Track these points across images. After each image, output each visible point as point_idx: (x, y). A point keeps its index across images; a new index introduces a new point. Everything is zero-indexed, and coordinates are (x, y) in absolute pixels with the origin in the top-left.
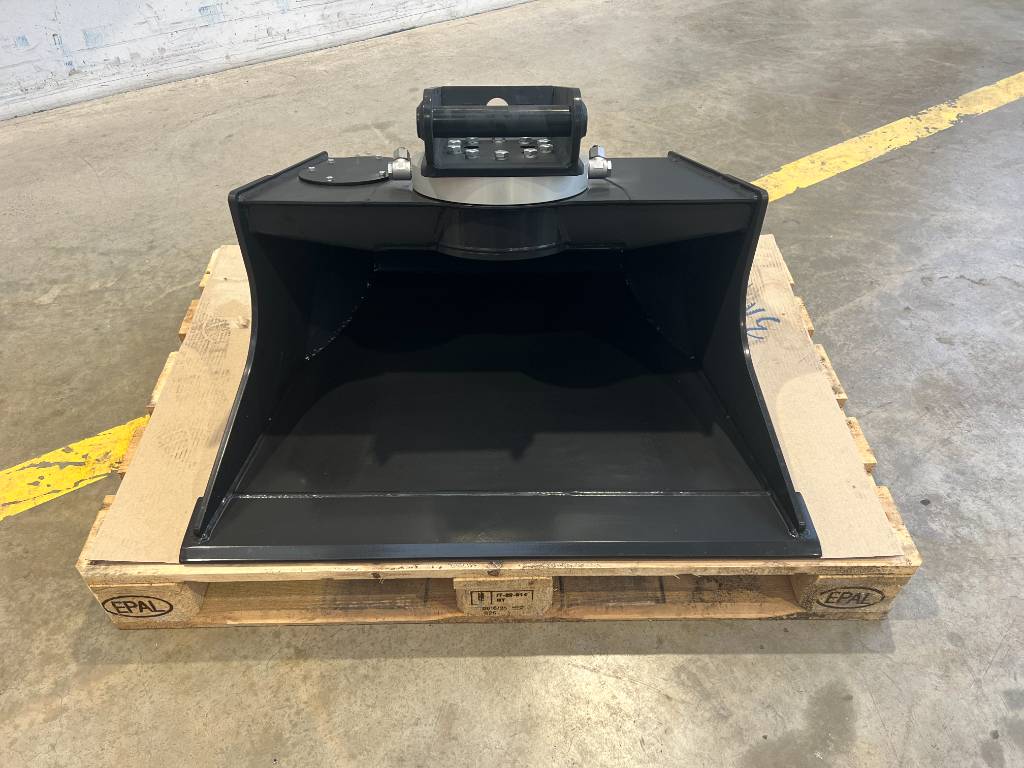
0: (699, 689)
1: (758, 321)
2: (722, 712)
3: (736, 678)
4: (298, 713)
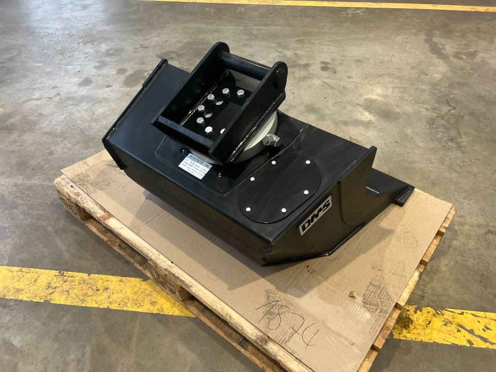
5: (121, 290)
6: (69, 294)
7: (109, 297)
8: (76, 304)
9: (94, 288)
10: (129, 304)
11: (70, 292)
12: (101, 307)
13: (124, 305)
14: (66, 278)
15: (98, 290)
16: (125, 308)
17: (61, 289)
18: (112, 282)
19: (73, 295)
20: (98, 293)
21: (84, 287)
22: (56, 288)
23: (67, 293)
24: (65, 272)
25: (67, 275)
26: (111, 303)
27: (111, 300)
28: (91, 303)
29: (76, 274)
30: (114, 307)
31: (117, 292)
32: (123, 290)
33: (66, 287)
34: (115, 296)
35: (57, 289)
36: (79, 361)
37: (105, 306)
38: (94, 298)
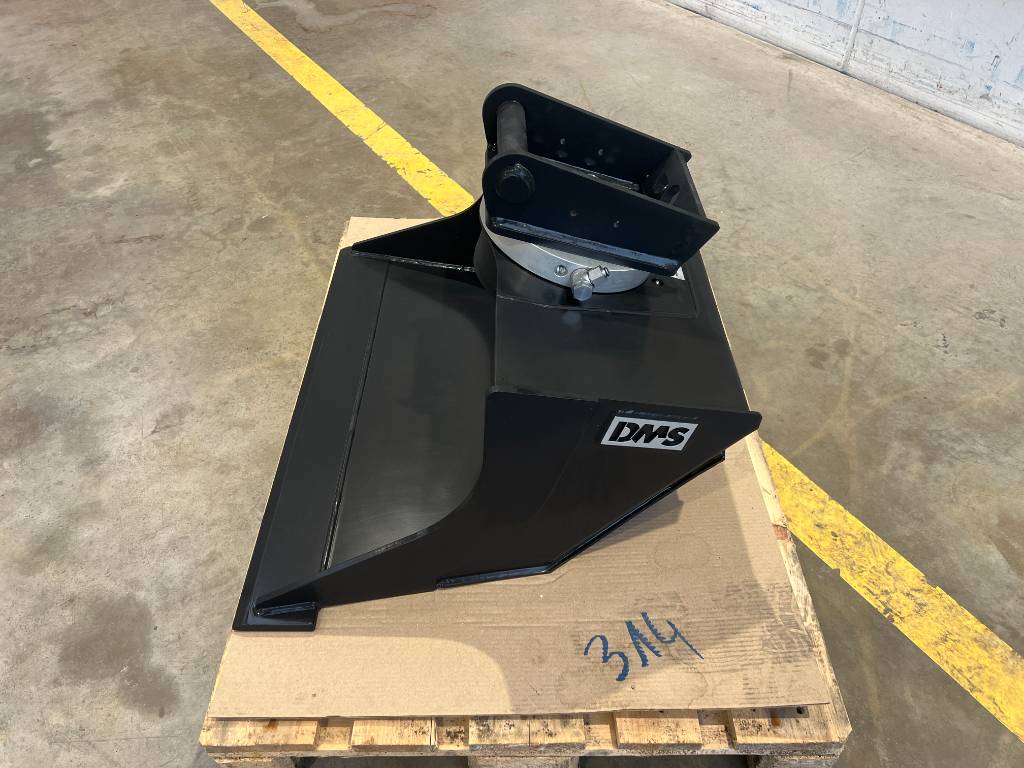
0: (214, 584)
1: (622, 655)
2: (188, 599)
3: (213, 615)
4: (274, 354)
5: (797, 506)
6: (887, 566)
7: (823, 511)
8: (880, 540)
9: (838, 543)
10: (798, 480)
11: (883, 568)
12: (842, 508)
13: (806, 484)
14: (883, 598)
15: (834, 534)
16: (806, 480)
17: (899, 585)
18: (804, 531)
19: (881, 558)
20: (836, 531)
21: (856, 556)
22: (908, 595)
23: (890, 570)
24: (881, 610)
25: (879, 603)
26: (823, 502)
27: (821, 506)
28: (856, 525)
29: (862, 592)
30: (823, 495)
31: (806, 510)
32: (794, 504)
33: (888, 583)
34: (813, 505)
35: (905, 591)
36: (903, 467)
37: (833, 504)
38: (845, 527)
